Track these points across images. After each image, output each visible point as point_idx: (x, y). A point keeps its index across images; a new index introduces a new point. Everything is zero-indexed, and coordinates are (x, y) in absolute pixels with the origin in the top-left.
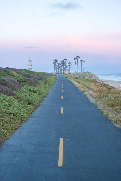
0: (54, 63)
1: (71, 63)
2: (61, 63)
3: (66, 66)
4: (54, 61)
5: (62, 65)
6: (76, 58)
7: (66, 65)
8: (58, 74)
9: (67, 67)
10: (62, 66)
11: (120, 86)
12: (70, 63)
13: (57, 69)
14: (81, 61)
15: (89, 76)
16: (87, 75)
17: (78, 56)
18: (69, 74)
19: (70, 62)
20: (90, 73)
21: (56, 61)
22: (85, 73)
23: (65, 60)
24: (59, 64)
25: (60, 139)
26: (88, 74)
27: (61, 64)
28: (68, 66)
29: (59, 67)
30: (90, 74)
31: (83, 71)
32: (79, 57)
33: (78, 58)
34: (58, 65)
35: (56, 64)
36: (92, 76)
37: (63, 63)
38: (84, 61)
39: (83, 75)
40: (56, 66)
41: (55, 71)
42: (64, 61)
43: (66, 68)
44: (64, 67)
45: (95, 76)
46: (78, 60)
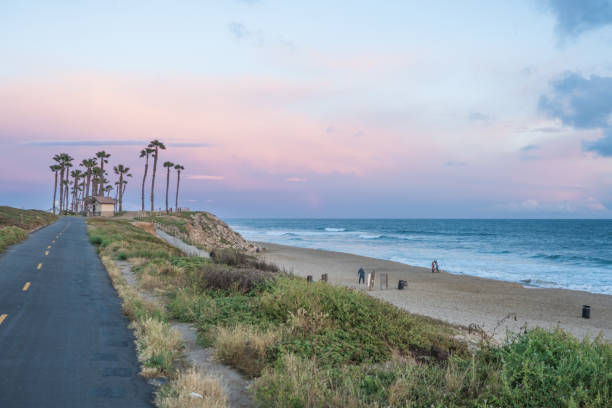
0: (54, 168)
1: (127, 170)
2: (84, 169)
3: (105, 185)
4: (57, 159)
5: (89, 180)
6: (149, 151)
7: (104, 181)
8: (73, 214)
9: (109, 187)
10: (88, 185)
12: (121, 170)
13: (71, 196)
14: (168, 165)
16: (193, 225)
17: (156, 143)
18: (116, 214)
19: (121, 167)
20: (205, 214)
21: (65, 159)
22: (187, 215)
23: (101, 155)
24: (76, 174)
26: (196, 217)
27: (83, 176)
28: (115, 187)
29: (76, 187)
30: (204, 220)
31: (172, 207)
32: (163, 147)
33: (156, 151)
34: (71, 179)
35: (62, 174)
36: (215, 226)
37: (94, 170)
38: (177, 167)
39: (178, 219)
40: (65, 182)
41: (57, 203)
42: (99, 162)
43: (106, 194)
44: (95, 186)
45: (227, 227)
46: (155, 157)
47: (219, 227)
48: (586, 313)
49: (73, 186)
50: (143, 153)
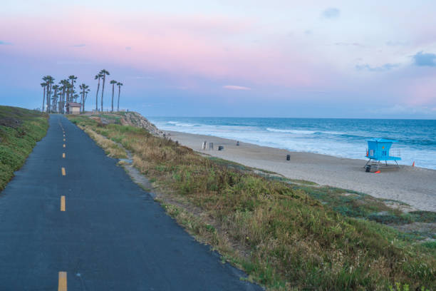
0: (43, 85)
1: (87, 87)
2: (62, 85)
3: (74, 95)
4: (45, 79)
5: (64, 91)
6: (100, 76)
7: (73, 92)
8: (53, 112)
9: (76, 96)
10: (63, 94)
11: (205, 148)
12: (84, 87)
13: (51, 101)
14: (113, 82)
15: (132, 122)
16: (126, 119)
17: (104, 71)
18: (81, 113)
19: (84, 85)
20: (134, 113)
21: (49, 80)
22: (122, 113)
23: (72, 77)
24: (55, 87)
25: (60, 273)
26: (128, 115)
27: (60, 89)
28: (80, 95)
29: (56, 96)
30: (133, 117)
31: (115, 109)
32: (108, 74)
33: (104, 76)
34: (53, 90)
35: (48, 88)
36: (139, 120)
37: (67, 85)
38: (119, 84)
39: (117, 117)
40: (49, 93)
41: (46, 106)
42: (70, 81)
43: (74, 100)
44: (68, 95)
45: (146, 121)
46: (104, 79)
47: (142, 121)
48: (288, 158)
49: (53, 94)
50: (97, 77)
